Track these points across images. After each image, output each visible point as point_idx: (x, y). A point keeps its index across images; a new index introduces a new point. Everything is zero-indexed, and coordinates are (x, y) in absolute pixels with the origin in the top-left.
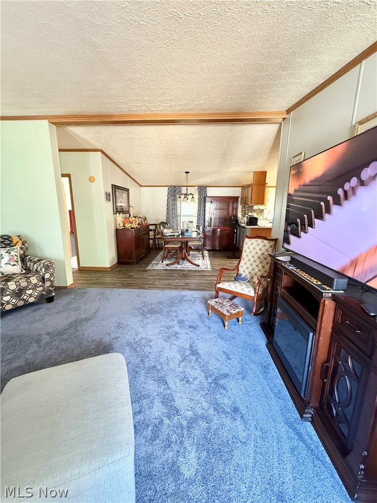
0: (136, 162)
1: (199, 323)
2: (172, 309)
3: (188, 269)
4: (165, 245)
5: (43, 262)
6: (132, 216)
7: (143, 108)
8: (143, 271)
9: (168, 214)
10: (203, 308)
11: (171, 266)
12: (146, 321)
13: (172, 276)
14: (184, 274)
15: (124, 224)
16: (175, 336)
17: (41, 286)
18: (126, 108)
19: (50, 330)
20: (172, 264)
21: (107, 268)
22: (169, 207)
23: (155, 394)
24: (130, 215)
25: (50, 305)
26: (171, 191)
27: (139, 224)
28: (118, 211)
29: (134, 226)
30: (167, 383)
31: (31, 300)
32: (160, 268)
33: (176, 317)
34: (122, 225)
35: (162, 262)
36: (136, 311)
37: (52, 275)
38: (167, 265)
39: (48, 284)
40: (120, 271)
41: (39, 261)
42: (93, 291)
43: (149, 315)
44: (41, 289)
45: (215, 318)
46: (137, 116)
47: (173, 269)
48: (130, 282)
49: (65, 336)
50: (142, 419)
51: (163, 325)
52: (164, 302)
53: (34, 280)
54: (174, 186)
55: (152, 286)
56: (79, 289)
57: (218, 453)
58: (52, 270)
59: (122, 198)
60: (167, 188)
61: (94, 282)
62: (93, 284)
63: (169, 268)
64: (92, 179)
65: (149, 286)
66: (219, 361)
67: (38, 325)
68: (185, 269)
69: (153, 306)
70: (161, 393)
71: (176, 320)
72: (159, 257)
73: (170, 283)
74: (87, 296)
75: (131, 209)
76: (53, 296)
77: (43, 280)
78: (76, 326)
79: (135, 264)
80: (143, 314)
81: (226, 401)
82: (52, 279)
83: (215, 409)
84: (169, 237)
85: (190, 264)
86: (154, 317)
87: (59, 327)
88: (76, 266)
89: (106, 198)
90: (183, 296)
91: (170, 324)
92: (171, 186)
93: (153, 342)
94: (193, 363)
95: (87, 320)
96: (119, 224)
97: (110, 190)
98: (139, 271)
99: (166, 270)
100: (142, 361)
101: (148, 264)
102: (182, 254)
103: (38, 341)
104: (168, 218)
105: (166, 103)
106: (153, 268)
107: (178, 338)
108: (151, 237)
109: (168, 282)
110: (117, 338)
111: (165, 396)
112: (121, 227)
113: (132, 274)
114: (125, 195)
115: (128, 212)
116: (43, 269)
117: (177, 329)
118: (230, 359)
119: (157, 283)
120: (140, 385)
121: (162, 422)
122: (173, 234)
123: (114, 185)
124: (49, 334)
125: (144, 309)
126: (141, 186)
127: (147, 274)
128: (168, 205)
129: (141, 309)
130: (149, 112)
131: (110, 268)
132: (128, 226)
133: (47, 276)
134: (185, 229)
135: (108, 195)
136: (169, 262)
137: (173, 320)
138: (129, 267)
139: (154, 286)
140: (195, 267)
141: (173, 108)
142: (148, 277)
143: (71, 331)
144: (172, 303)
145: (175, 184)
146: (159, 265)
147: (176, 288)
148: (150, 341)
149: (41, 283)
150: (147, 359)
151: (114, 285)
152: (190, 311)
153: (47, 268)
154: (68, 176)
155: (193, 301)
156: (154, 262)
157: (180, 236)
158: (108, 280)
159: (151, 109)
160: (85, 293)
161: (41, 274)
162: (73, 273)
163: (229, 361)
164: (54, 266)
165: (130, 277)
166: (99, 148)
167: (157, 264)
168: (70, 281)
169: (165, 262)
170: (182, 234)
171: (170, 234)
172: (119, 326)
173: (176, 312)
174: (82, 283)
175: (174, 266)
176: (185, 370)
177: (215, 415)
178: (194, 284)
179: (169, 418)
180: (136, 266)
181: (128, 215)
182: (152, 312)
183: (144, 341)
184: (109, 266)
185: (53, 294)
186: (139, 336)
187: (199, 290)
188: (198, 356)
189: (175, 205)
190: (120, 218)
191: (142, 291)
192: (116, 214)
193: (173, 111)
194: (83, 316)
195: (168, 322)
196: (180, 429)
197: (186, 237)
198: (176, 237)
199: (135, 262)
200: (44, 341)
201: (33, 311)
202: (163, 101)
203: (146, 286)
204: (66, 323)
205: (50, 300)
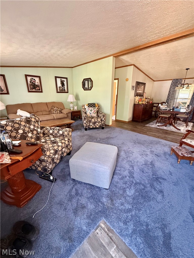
0: (151, 68)
1: (162, 155)
2: (150, 145)
3: (171, 130)
4: (160, 114)
5: (103, 114)
6: (144, 97)
7: (156, 37)
8: (143, 126)
9: (168, 97)
10: (169, 150)
11: (160, 127)
12: (135, 145)
13: (158, 131)
14: (166, 132)
15: (139, 102)
16: (145, 155)
17: (101, 122)
18: (146, 40)
19: (100, 137)
20: (161, 126)
21: (127, 122)
22: (170, 93)
23: (127, 169)
24: (143, 97)
25: (102, 130)
26: (174, 83)
27: (147, 102)
28: (137, 95)
29: (144, 103)
30: (133, 168)
31: (97, 127)
32: (153, 127)
33: (151, 149)
34: (137, 102)
35: (156, 124)
36: (132, 141)
37: (105, 119)
38: (158, 126)
39: (103, 122)
40: (132, 124)
41: (102, 113)
42: (118, 129)
43: (137, 144)
44: (101, 123)
45: (174, 157)
46: (152, 42)
47: (161, 128)
48: (135, 129)
49: (104, 141)
50: (120, 172)
51: (142, 149)
52: (147, 141)
53: (99, 120)
54: (177, 79)
55: (145, 133)
56: (113, 127)
57: (144, 197)
58: (105, 117)
59: (141, 88)
60: (172, 81)
61: (119, 126)
62: (120, 127)
63: (158, 128)
64: (127, 80)
65: (143, 133)
66: (164, 173)
67: (98, 135)
68: (169, 130)
69: (141, 141)
70: (130, 170)
71: (150, 150)
72: (155, 121)
73: (155, 134)
74: (115, 130)
75: (145, 94)
76: (104, 127)
77: (102, 120)
78: (108, 139)
79: (140, 122)
80: (134, 142)
81: (158, 186)
82: (104, 120)
83: (150, 186)
84: (162, 110)
85: (174, 128)
86: (139, 145)
87: (103, 138)
88: (115, 119)
89: (132, 88)
90: (160, 142)
91: (146, 150)
92: (174, 80)
93: (134, 154)
94: (149, 168)
95: (112, 138)
96: (136, 102)
97: (134, 85)
98: (141, 126)
99: (157, 128)
100: (127, 157)
101: (147, 124)
102: (170, 121)
103: (96, 139)
104: (167, 100)
105: (170, 30)
106: (149, 126)
107: (147, 156)
108: (153, 110)
109: (155, 133)
110: (121, 147)
111: (131, 171)
112: (137, 103)
113: (137, 126)
114: (143, 87)
115: (143, 96)
116: (102, 116)
117: (148, 153)
118: (172, 175)
119: (148, 133)
120: (123, 164)
121: (126, 177)
122: (166, 109)
123: (137, 82)
124: (100, 138)
125: (136, 141)
126: (154, 81)
127: (144, 128)
128: (169, 91)
129: (135, 141)
130: (160, 38)
131: (128, 122)
132: (140, 103)
133: (103, 119)
134: (177, 106)
135: (133, 87)
136: (160, 125)
137: (148, 149)
138: (137, 123)
139: (146, 134)
140: (177, 130)
141: (176, 31)
142: (144, 129)
143: (106, 140)
144: (151, 143)
145: (177, 78)
146: (154, 125)
147: (158, 137)
148: (133, 152)
149: (101, 121)
150: (129, 158)
151: (127, 129)
152: (160, 149)
153: (104, 116)
154: (118, 79)
155: (165, 145)
156: (151, 123)
157: (172, 110)
158: (125, 126)
159: (161, 36)
160: (115, 129)
161: (102, 118)
162: (112, 121)
163: (170, 175)
164: (106, 116)
165: (136, 127)
166: (133, 63)
167: (152, 124)
168: (110, 124)
169: (158, 124)
170: (173, 109)
171: (163, 109)
172: (123, 143)
173: (151, 147)
174: (115, 126)
175: (162, 127)
176: (144, 168)
177: (149, 187)
178: (170, 138)
179: (129, 177)
180: (141, 123)
181: (142, 97)
182: (139, 143)
183: (131, 152)
184: (127, 121)
185: (104, 126)
186: (129, 150)
187: (172, 142)
188: (153, 166)
189: (174, 91)
190: (138, 98)
191: (139, 134)
192: (136, 96)
193: (176, 32)
194: (112, 136)
195: (145, 149)
196: (132, 182)
197: (174, 111)
198: (167, 110)
199: (140, 121)
200: (98, 140)
201: (97, 131)
202: (167, 29)
203: (141, 133)
204: (105, 137)
205: (103, 128)
